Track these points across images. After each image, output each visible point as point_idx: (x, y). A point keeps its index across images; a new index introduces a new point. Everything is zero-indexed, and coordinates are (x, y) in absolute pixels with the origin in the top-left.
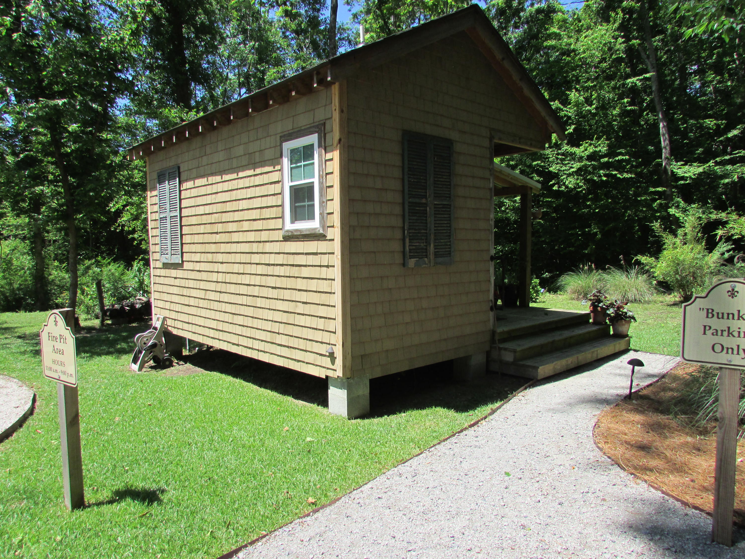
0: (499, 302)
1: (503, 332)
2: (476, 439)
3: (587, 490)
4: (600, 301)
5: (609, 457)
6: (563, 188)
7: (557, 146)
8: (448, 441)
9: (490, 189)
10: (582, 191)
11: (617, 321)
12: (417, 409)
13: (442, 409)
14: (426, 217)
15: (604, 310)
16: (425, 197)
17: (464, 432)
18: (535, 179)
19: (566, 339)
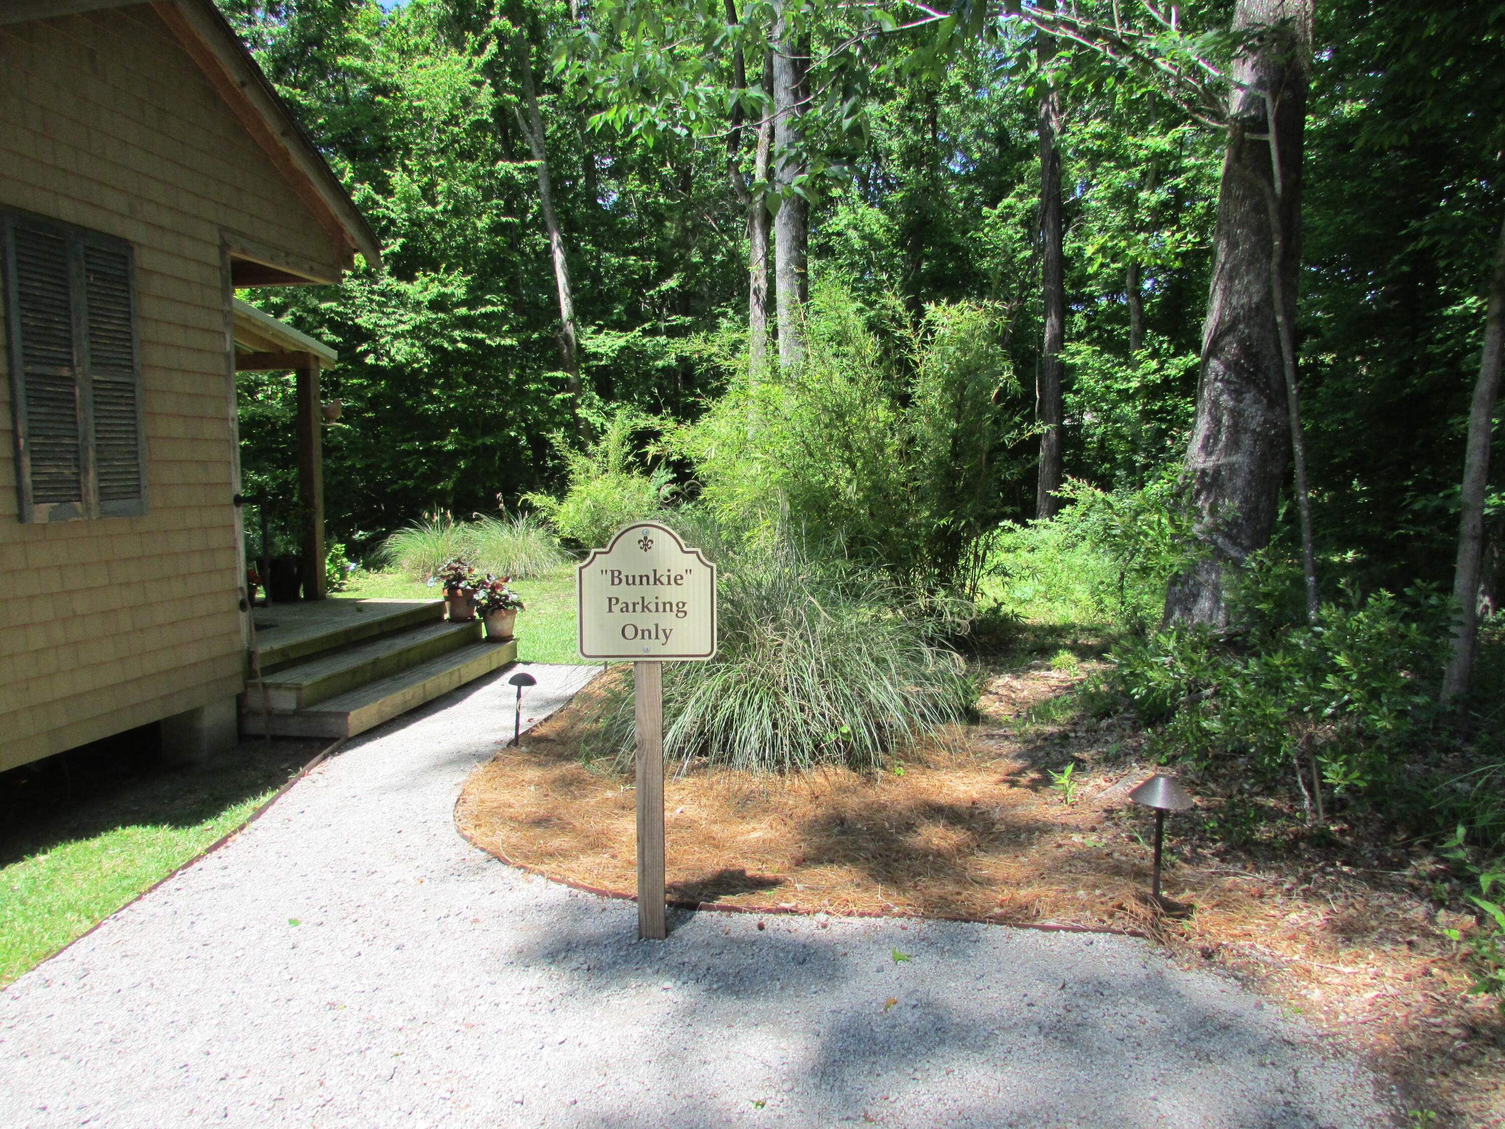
0: (261, 595)
1: (272, 653)
2: (224, 872)
3: (446, 912)
4: (460, 578)
5: (483, 850)
6: (385, 362)
7: (370, 275)
8: (160, 888)
9: (227, 356)
10: (421, 369)
11: (493, 612)
12: (78, 838)
13: (141, 829)
14: (74, 409)
15: (468, 594)
16: (69, 363)
17: (197, 865)
18: (325, 338)
19: (400, 654)
